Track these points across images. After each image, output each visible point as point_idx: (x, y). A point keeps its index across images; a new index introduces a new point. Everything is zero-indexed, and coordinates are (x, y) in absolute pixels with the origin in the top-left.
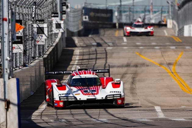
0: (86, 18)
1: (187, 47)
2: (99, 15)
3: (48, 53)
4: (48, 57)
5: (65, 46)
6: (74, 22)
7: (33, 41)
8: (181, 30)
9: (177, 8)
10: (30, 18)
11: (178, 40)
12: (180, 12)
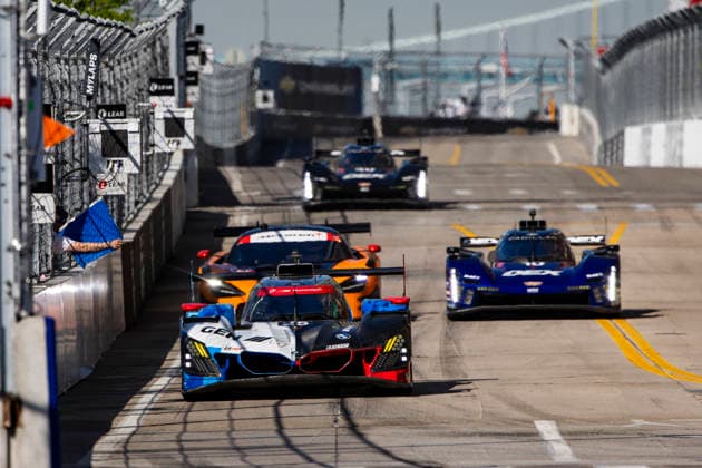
0: (265, 99)
1: (643, 207)
2: (313, 87)
3: (137, 226)
4: (136, 238)
5: (195, 200)
6: (222, 112)
7: (86, 184)
8: (613, 146)
9: (597, 64)
10: (75, 97)
11: (605, 180)
12: (607, 78)
